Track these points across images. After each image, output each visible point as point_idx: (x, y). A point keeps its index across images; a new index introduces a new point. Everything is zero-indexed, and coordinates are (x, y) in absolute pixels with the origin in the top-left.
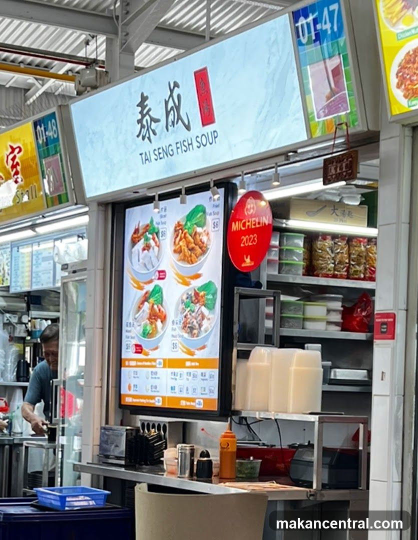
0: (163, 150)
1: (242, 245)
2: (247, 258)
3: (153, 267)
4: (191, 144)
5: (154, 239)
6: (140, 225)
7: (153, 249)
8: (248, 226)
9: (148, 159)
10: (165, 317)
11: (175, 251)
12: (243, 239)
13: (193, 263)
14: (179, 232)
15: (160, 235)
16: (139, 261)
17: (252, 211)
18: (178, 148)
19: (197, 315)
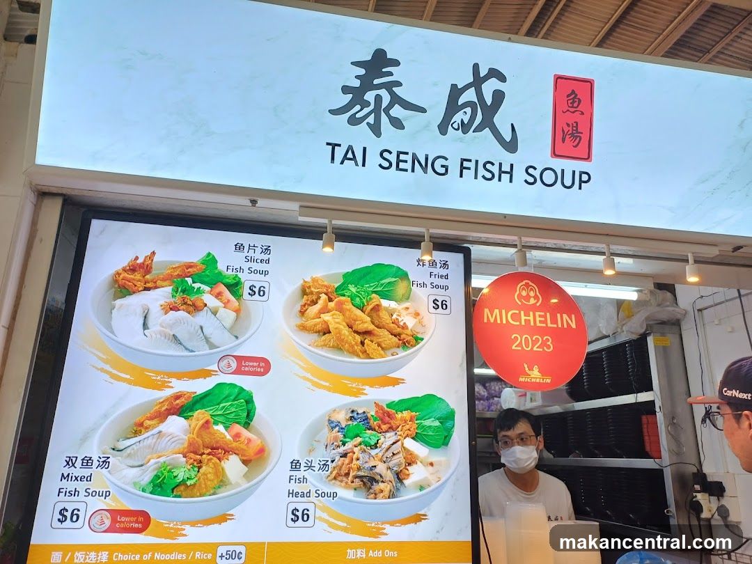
0: (415, 158)
1: (514, 347)
2: (531, 369)
3: (212, 346)
4: (511, 173)
5: (218, 295)
6: (156, 259)
7: (215, 313)
8: (527, 321)
9: (354, 158)
10: (261, 451)
11: (303, 328)
12: (516, 338)
13: (368, 357)
14: (319, 298)
15: (246, 291)
16: (145, 326)
17: (532, 301)
18: (462, 168)
19: (389, 454)
